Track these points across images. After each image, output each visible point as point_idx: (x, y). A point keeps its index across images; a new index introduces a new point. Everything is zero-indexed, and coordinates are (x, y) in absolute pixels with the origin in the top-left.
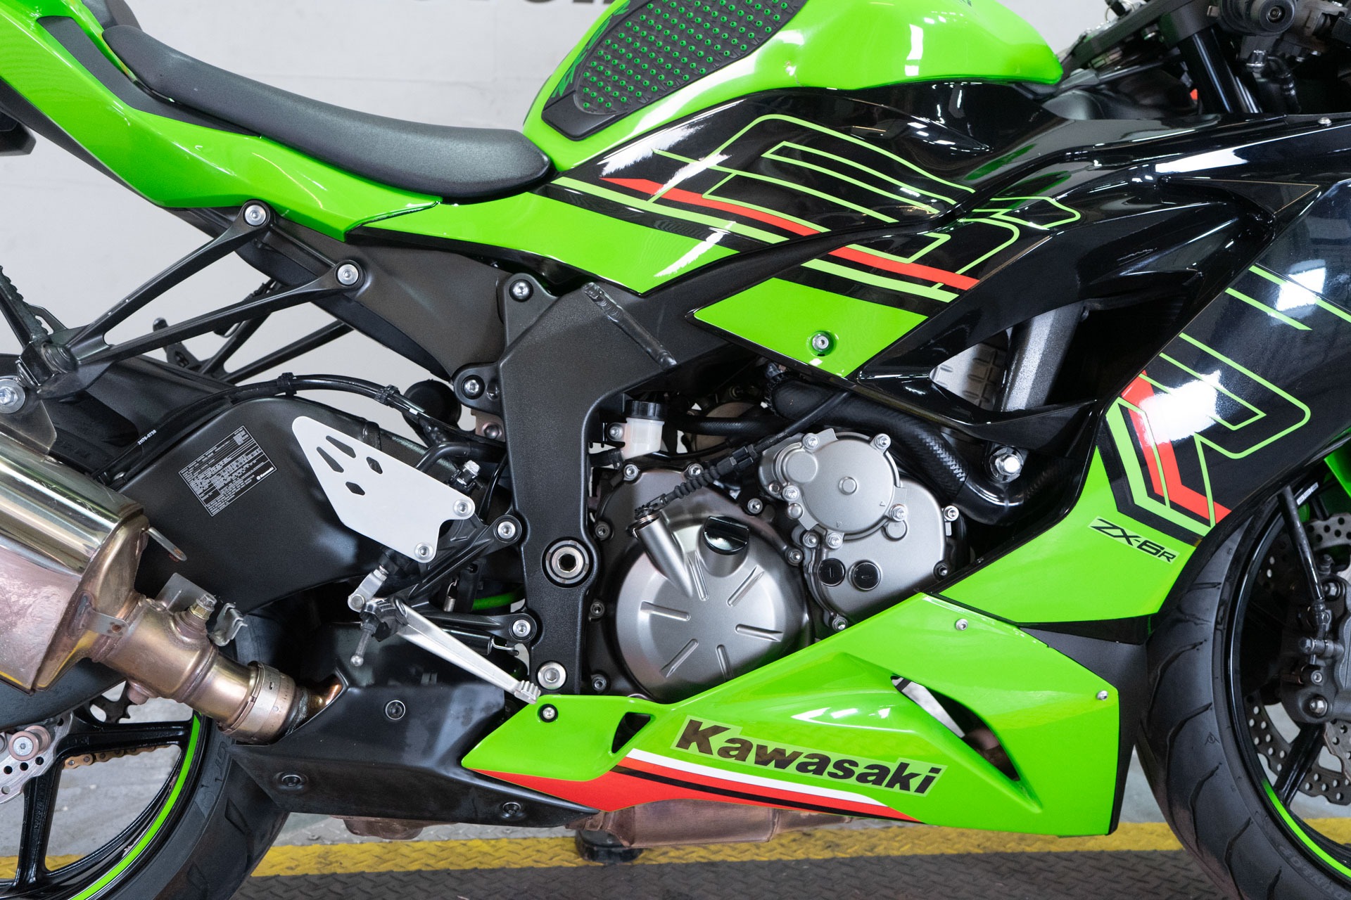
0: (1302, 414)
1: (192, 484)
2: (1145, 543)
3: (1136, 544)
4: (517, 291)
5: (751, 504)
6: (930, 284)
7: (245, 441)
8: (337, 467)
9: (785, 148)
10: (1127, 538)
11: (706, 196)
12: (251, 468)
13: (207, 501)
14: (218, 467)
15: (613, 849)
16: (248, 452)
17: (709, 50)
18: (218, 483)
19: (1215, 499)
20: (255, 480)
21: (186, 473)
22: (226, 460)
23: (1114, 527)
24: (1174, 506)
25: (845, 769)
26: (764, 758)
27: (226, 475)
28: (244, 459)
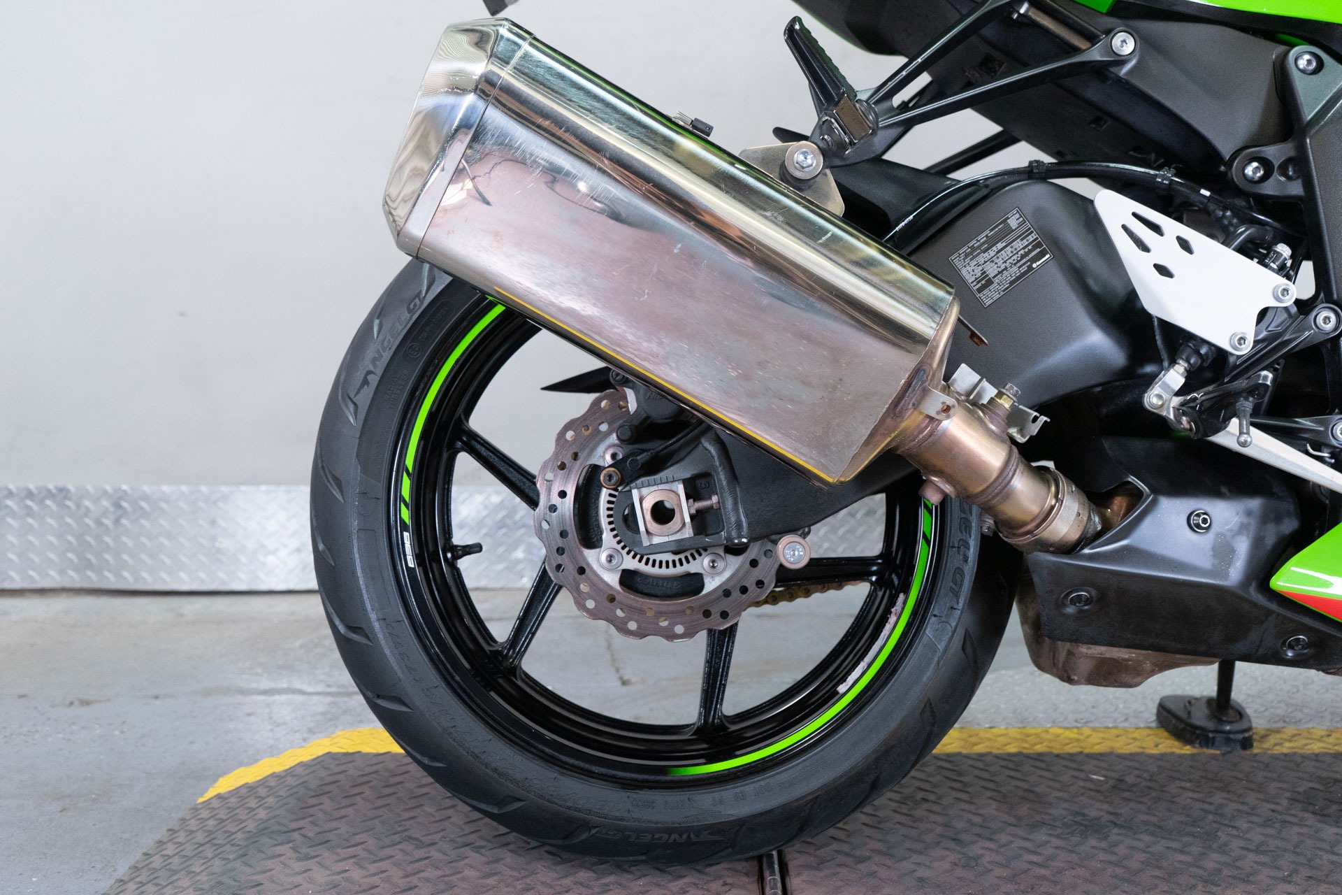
1: (964, 272)
4: (1302, 64)
7: (1020, 225)
8: (1144, 248)
12: (1026, 254)
13: (980, 290)
14: (992, 253)
16: (1022, 237)
18: (992, 270)
20: (1030, 268)
21: (957, 260)
22: (1000, 245)
27: (1000, 261)
28: (1019, 244)
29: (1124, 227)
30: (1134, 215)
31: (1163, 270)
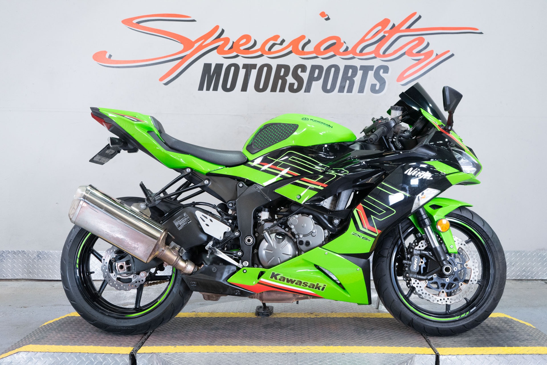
0: (394, 212)
1: (175, 224)
2: (363, 237)
3: (361, 238)
4: (240, 185)
5: (286, 229)
6: (319, 186)
7: (186, 215)
8: (204, 221)
9: (293, 158)
10: (359, 236)
11: (277, 167)
12: (187, 221)
13: (178, 227)
14: (180, 220)
15: (264, 314)
16: (186, 217)
17: (278, 137)
18: (180, 224)
19: (377, 229)
20: (187, 223)
21: (174, 222)
22: (182, 219)
23: (356, 234)
24: (368, 230)
25: (305, 284)
26: (288, 281)
27: (182, 222)
28: (185, 219)
29: (200, 217)
30: (202, 215)
31: (207, 225)
